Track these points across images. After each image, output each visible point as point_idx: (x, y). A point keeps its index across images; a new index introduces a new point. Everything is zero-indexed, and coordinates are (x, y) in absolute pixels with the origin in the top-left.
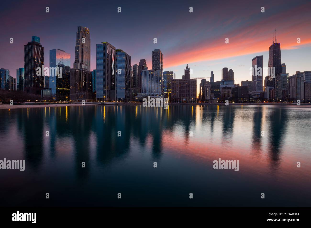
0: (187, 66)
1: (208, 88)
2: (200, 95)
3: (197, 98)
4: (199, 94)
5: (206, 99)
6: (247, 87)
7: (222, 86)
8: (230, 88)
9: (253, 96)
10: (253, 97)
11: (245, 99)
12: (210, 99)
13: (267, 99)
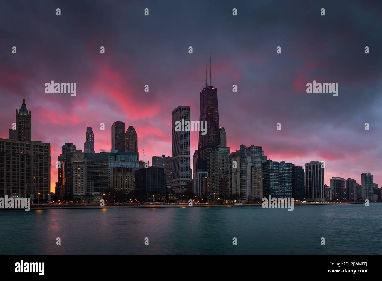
0: (24, 105)
1: (79, 167)
2: (59, 184)
3: (51, 191)
4: (57, 181)
5: (74, 194)
6: (163, 169)
7: (112, 164)
8: (130, 170)
9: (174, 190)
10: (174, 192)
11: (159, 196)
12: (84, 194)
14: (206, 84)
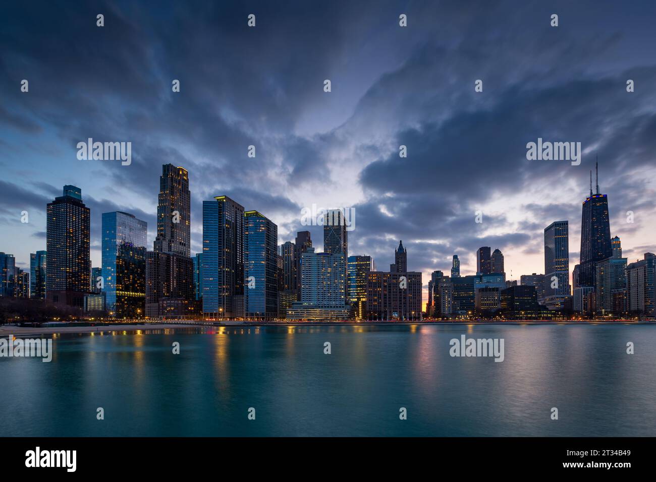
0: (401, 244)
1: (446, 290)
2: (429, 305)
3: (423, 311)
4: (428, 302)
5: (442, 312)
6: (534, 287)
7: (478, 285)
8: (497, 289)
9: (547, 307)
10: (547, 309)
11: (529, 313)
12: (451, 312)
13: (578, 312)
14: (591, 193)
